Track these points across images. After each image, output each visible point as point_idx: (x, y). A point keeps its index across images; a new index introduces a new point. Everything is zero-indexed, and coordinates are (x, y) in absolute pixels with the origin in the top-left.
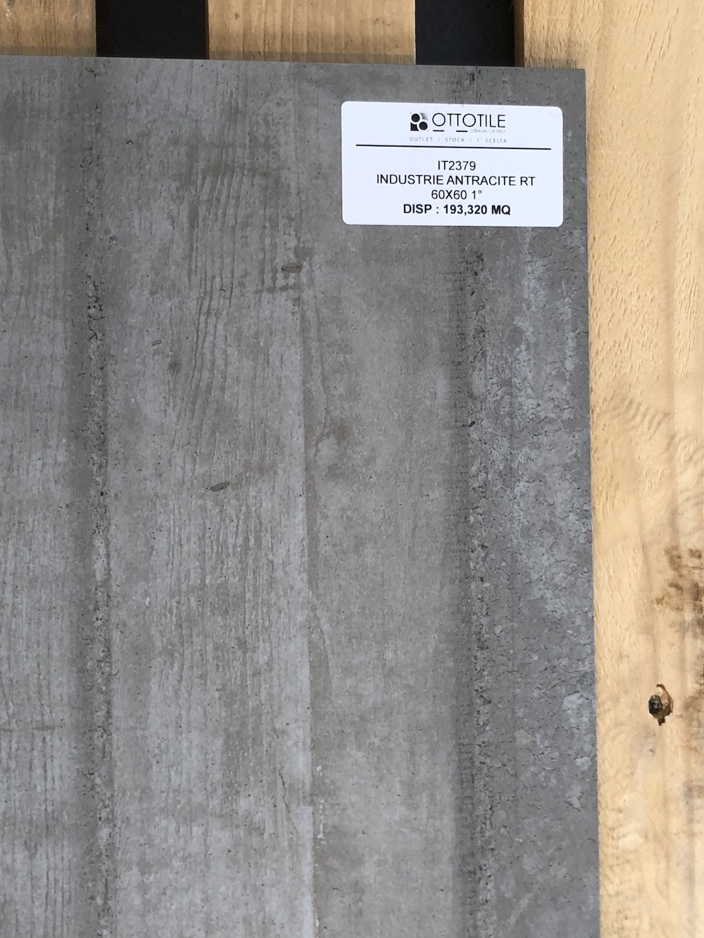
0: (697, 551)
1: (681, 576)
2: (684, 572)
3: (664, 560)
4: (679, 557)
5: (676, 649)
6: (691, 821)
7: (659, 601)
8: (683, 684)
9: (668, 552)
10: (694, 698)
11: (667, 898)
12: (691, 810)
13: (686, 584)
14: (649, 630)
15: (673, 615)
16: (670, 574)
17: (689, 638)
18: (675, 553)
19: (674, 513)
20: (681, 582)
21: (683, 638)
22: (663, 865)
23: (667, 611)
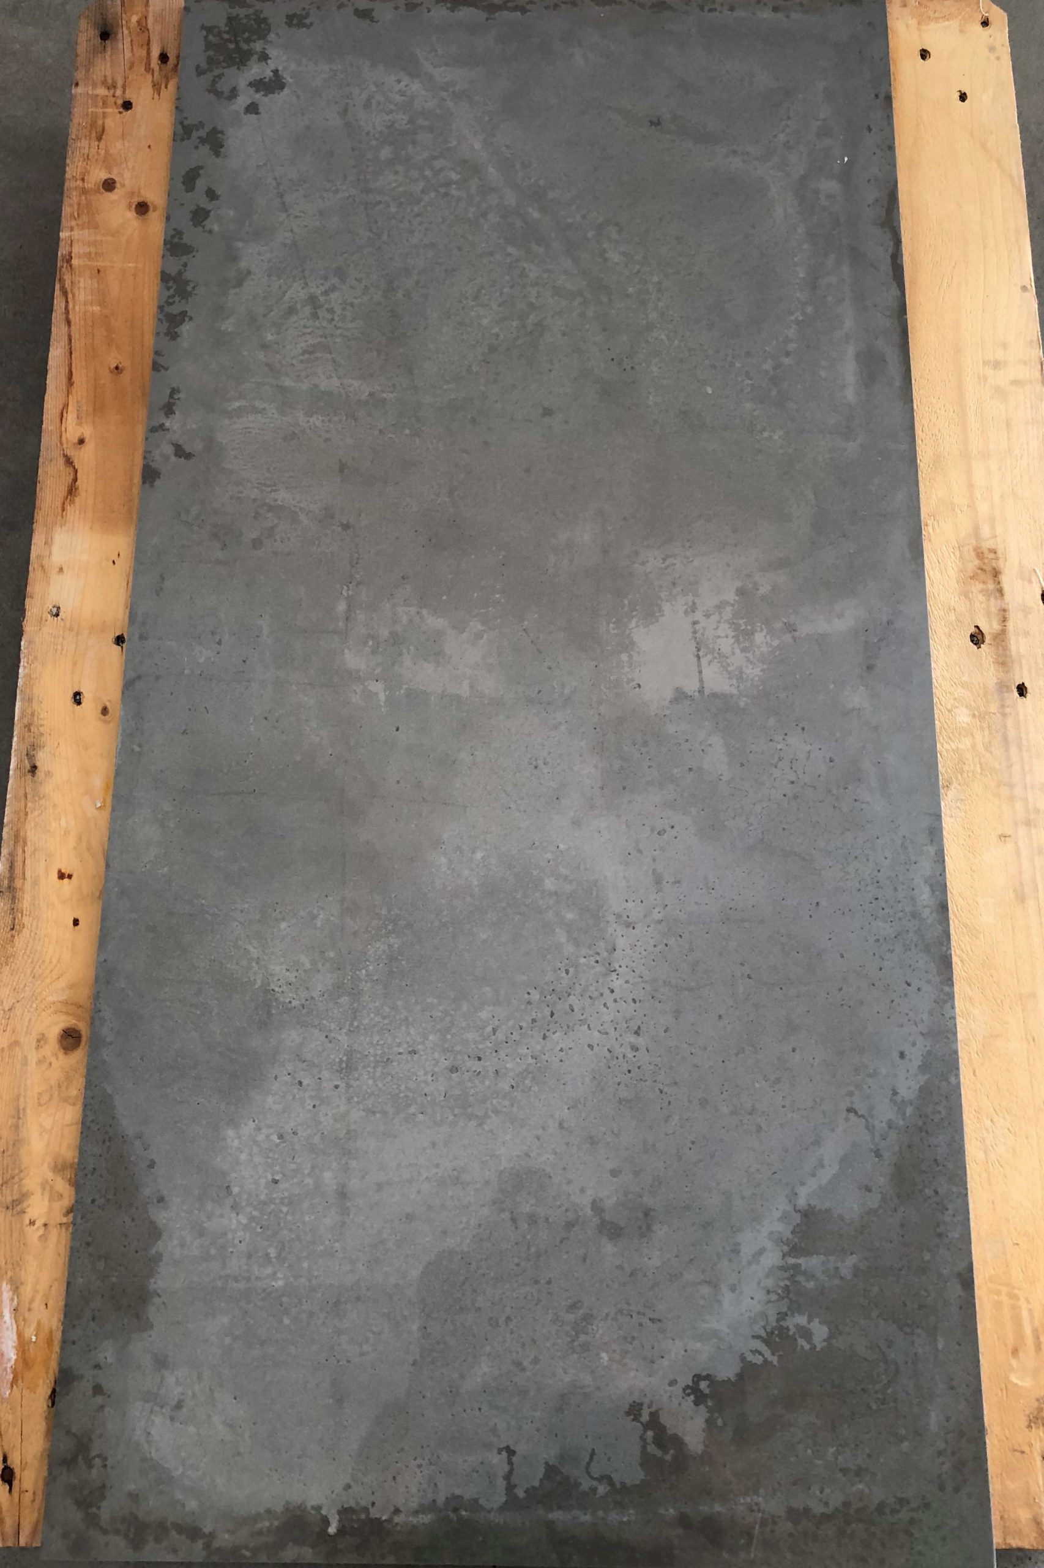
0: (993, 549)
1: (984, 563)
2: (986, 561)
3: (973, 554)
4: (982, 553)
5: (984, 605)
6: (1003, 706)
7: (972, 578)
8: (991, 626)
9: (975, 550)
10: (999, 634)
11: (991, 753)
12: (1002, 700)
13: (988, 569)
14: (966, 595)
15: (981, 586)
16: (977, 562)
17: (992, 600)
18: (979, 551)
19: (977, 528)
20: (984, 567)
21: (988, 600)
22: (987, 732)
23: (977, 583)
